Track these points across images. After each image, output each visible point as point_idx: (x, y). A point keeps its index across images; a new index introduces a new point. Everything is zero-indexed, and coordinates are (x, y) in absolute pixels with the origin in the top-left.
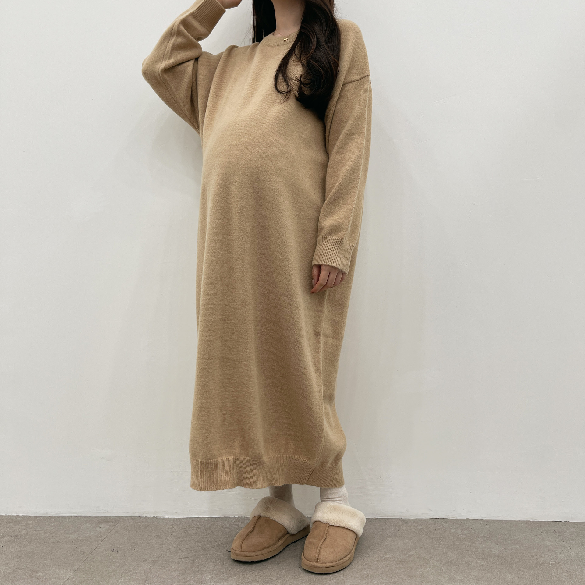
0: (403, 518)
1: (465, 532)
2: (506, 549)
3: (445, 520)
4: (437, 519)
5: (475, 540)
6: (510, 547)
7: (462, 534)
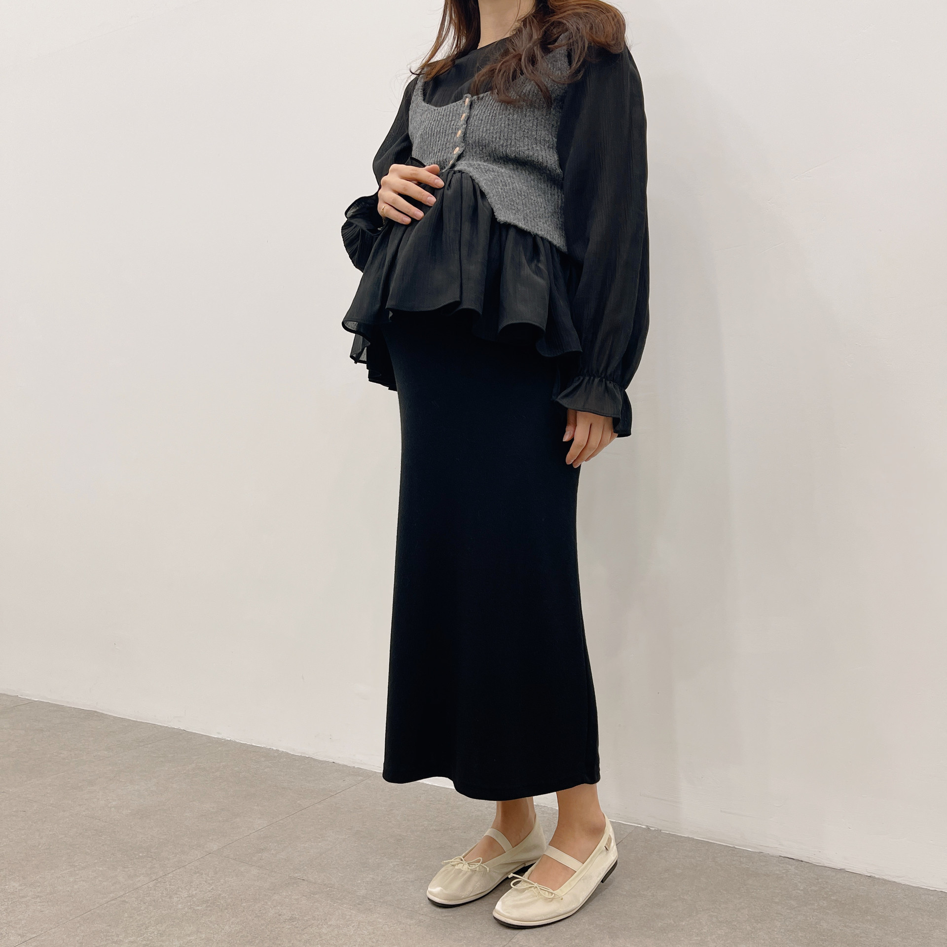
0: (736, 847)
1: (813, 888)
2: (846, 927)
3: (803, 864)
4: (791, 860)
5: (812, 902)
6: (858, 926)
7: (802, 890)
